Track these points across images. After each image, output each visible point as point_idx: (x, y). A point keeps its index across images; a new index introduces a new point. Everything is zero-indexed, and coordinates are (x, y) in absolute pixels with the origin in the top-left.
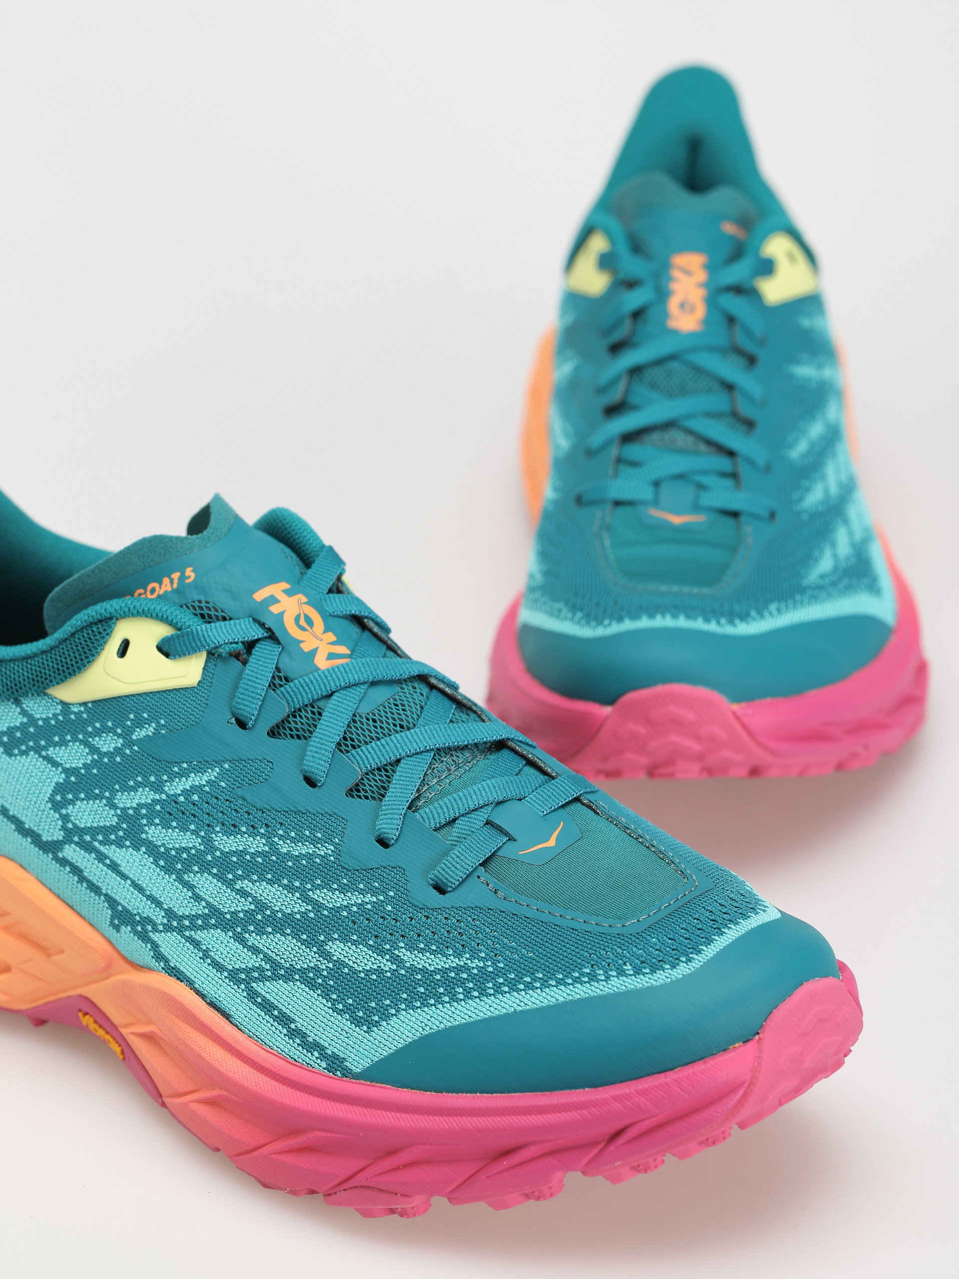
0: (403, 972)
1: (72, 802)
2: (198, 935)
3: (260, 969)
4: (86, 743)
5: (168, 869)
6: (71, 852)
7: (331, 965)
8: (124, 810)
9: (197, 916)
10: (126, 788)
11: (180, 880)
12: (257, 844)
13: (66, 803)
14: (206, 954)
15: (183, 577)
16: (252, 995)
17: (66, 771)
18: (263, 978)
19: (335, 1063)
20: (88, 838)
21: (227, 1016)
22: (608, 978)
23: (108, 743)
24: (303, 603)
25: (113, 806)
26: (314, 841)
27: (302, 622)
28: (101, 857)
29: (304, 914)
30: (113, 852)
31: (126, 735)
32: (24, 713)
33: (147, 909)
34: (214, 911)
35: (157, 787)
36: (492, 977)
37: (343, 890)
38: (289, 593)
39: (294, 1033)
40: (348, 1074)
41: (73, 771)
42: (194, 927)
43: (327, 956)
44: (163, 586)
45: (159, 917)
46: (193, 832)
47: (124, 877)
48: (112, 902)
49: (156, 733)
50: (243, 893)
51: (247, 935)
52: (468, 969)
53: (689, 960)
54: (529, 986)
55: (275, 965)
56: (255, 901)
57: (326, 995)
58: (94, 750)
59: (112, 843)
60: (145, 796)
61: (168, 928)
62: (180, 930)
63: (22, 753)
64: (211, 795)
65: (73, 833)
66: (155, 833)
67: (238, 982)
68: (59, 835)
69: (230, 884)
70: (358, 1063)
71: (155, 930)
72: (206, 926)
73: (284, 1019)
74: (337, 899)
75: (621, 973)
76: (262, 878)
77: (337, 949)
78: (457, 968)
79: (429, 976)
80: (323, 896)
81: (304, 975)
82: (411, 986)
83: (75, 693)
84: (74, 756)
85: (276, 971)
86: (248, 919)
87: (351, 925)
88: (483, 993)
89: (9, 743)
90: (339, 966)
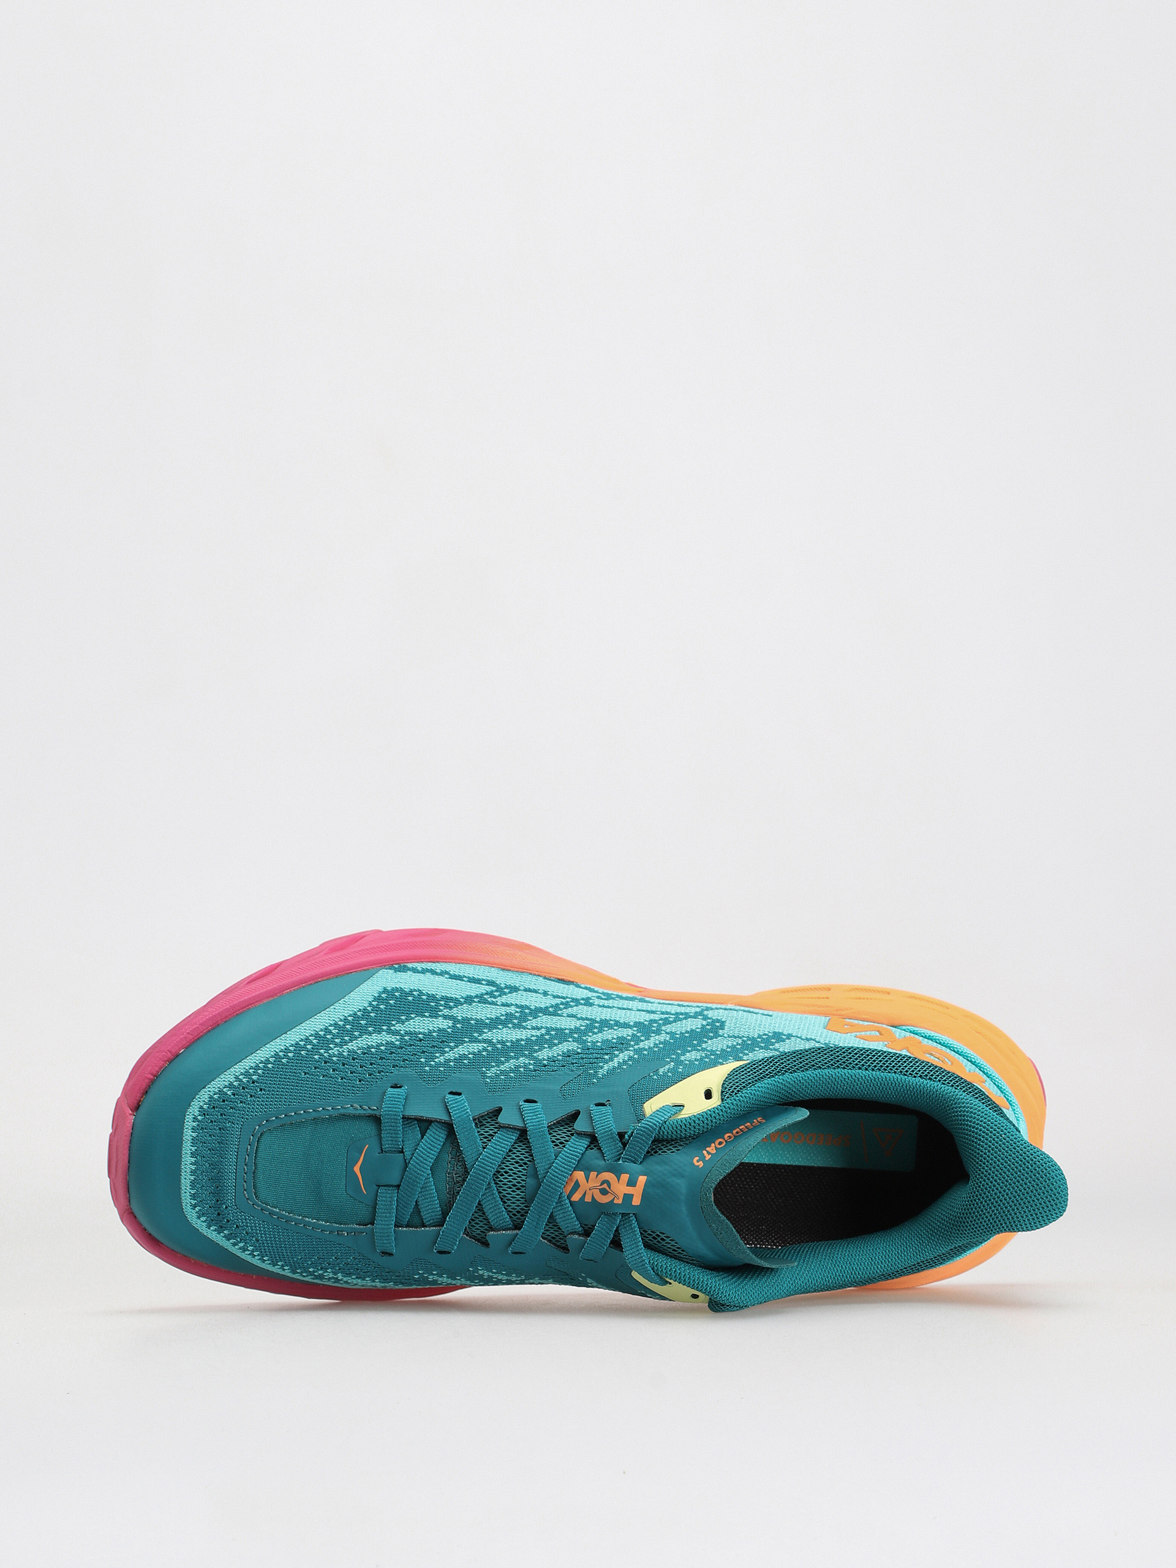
0: (384, 1028)
1: (705, 1026)
2: (558, 1001)
3: (495, 997)
4: (711, 1051)
5: (604, 1021)
7: (440, 1013)
8: (659, 1034)
9: (565, 1008)
10: (665, 1043)
11: (591, 1020)
12: (544, 1054)
13: (710, 1025)
15: (702, 1158)
16: (491, 983)
17: (720, 1036)
18: (491, 994)
19: (401, 968)
20: (682, 1017)
22: (237, 1078)
23: (692, 1055)
24: (614, 1198)
25: (669, 1033)
26: (502, 1072)
27: (605, 1186)
28: (665, 1013)
29: (481, 1033)
30: (656, 1017)
31: (678, 1062)
32: (775, 1050)
33: (610, 1003)
34: (553, 1014)
35: (639, 1051)
37: (463, 1056)
38: (628, 1197)
39: (443, 974)
41: (714, 1038)
42: (564, 1003)
43: (445, 1017)
45: (598, 1002)
46: (596, 1042)
47: (637, 1010)
49: (656, 1071)
50: (536, 1028)
51: (518, 1010)
52: (336, 1045)
53: (195, 1119)
54: (287, 1050)
55: (484, 1002)
56: (525, 1028)
57: (431, 996)
58: (703, 1050)
59: (660, 1020)
60: (645, 1044)
61: (586, 999)
62: (575, 1000)
63: (764, 1035)
64: (595, 1063)
65: (696, 1016)
66: (627, 1032)
67: (508, 987)
68: (708, 1013)
69: (550, 1029)
70: (384, 973)
71: (597, 997)
72: (555, 1006)
73: (457, 978)
74: (462, 1050)
75: (231, 1086)
76: (528, 1040)
77: (442, 1023)
78: (346, 1043)
79: (364, 1031)
80: (475, 1047)
81: (457, 1003)
82: (372, 1022)
83: (732, 1065)
84: (715, 1045)
85: (482, 999)
86: (523, 1018)
87: (443, 1040)
88: (317, 1035)
89: (778, 1037)
90: (434, 1014)
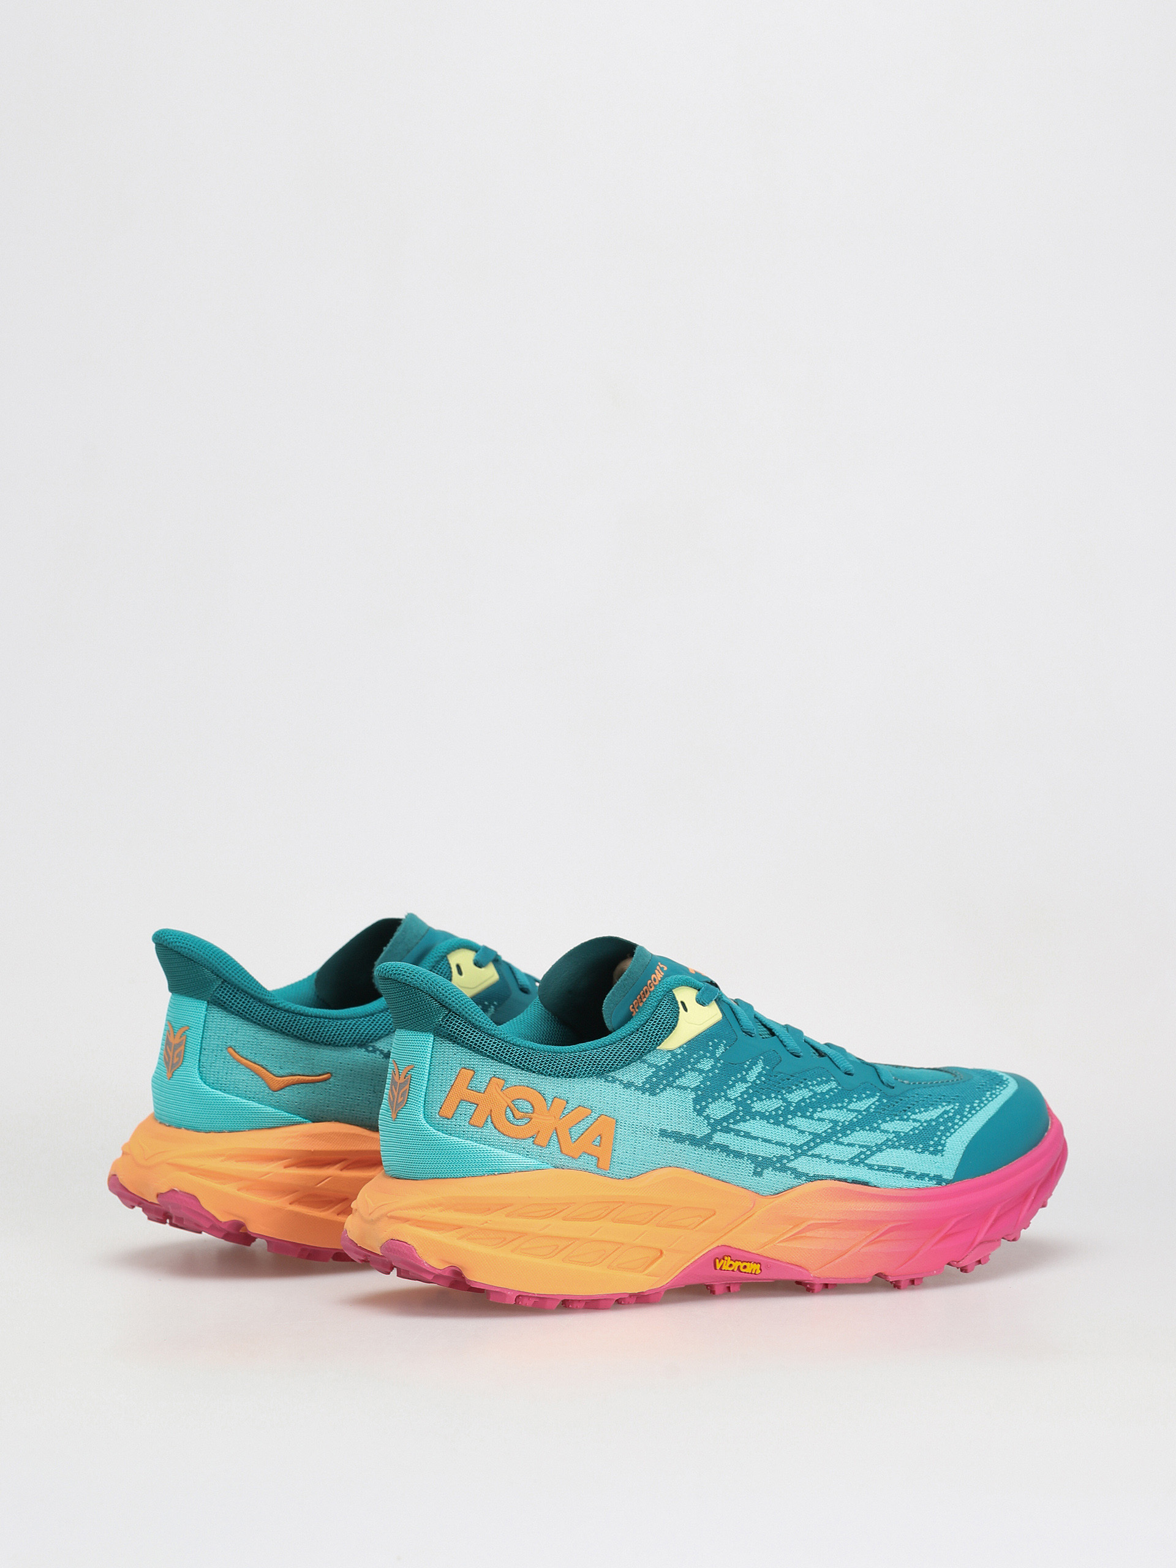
0: (925, 1124)
1: (706, 1106)
2: (817, 1151)
3: (862, 1153)
4: (693, 1070)
5: (777, 1123)
6: (719, 1138)
7: (894, 1135)
8: (735, 1099)
9: (809, 1142)
10: (729, 1086)
11: (786, 1126)
13: (703, 1109)
14: (828, 1159)
16: (871, 1167)
17: (692, 1090)
18: (867, 1156)
19: (939, 1179)
20: (725, 1124)
23: (706, 1065)
25: (729, 1100)
26: (826, 1082)
28: (737, 1133)
29: (857, 1117)
30: (742, 1127)
31: (713, 1055)
32: (650, 1065)
33: (779, 1151)
34: (816, 1135)
35: (744, 1080)
36: (962, 1109)
37: (860, 1100)
39: (908, 1174)
40: (948, 1182)
41: (698, 1088)
42: (809, 1149)
43: (888, 1132)
45: (788, 1152)
46: (775, 1098)
47: (756, 1138)
48: (753, 1158)
49: (726, 1049)
50: (820, 1119)
51: (842, 1140)
55: (869, 1148)
56: (831, 1121)
57: (906, 1148)
58: (701, 1071)
59: (739, 1122)
60: (741, 1087)
61: (797, 1156)
62: (804, 1153)
63: (661, 1090)
64: (769, 1076)
65: (717, 1125)
66: (757, 1106)
67: (857, 1164)
68: (707, 1131)
69: (811, 1117)
70: (949, 1175)
71: (789, 1161)
72: (817, 1145)
73: (898, 1170)
74: (863, 1105)
76: (823, 1109)
77: (888, 1127)
78: (944, 1113)
79: (937, 1121)
81: (886, 1145)
82: (936, 1128)
83: (675, 1041)
84: (692, 1079)
85: (871, 1150)
86: (834, 1132)
87: (880, 1114)
88: (967, 1118)
89: (652, 1088)
90: (897, 1134)
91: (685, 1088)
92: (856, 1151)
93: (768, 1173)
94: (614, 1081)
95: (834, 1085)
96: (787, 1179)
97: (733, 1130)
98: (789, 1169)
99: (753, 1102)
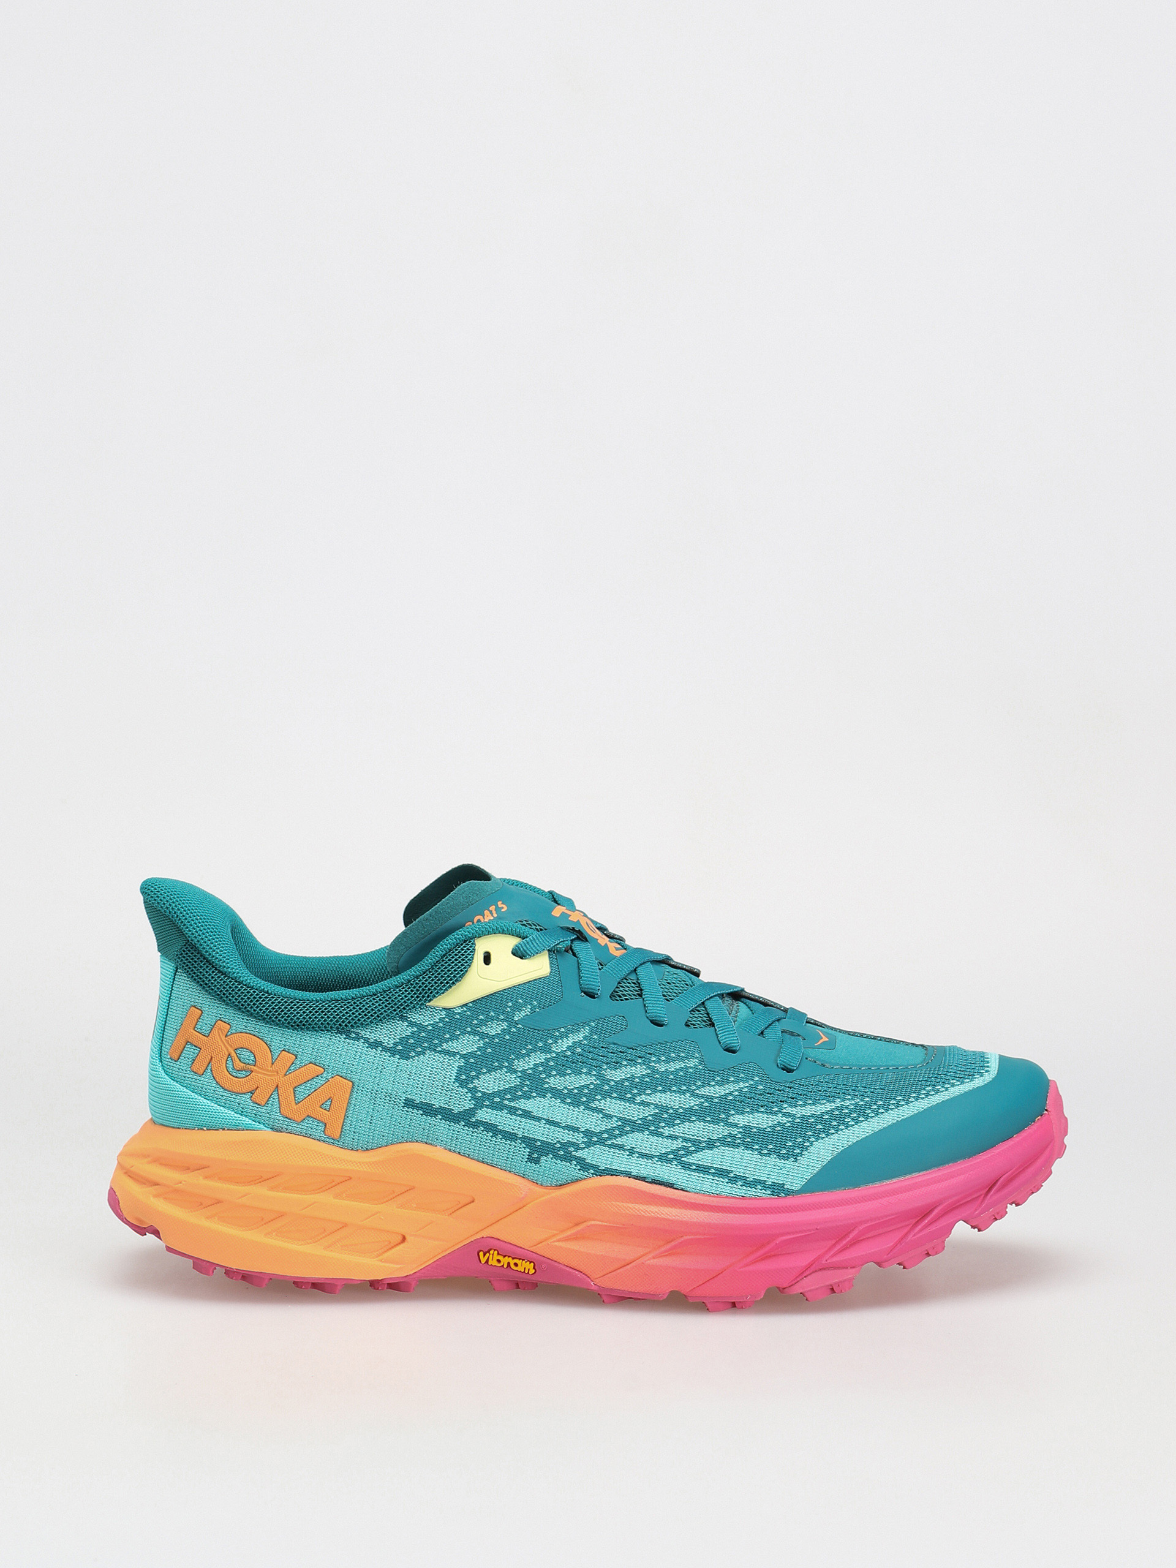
0: (798, 1120)
1: (477, 1077)
2: (619, 1141)
3: (684, 1148)
4: (474, 1033)
5: (576, 1103)
6: (483, 1115)
7: (741, 1130)
8: (523, 1071)
9: (613, 1129)
10: (520, 1056)
11: (588, 1108)
12: (640, 1070)
13: (470, 1079)
14: (632, 1152)
15: (498, 909)
16: (686, 1166)
17: (463, 1056)
18: (689, 1153)
19: (778, 1189)
20: (497, 1100)
21: (671, 1186)
22: (947, 1089)
23: (494, 1029)
25: (515, 1071)
26: (682, 1059)
28: (513, 1111)
29: (701, 1105)
30: (523, 1104)
31: (509, 1019)
32: (411, 1024)
33: (567, 1136)
34: (625, 1121)
35: (546, 1049)
36: (868, 1106)
37: (721, 1083)
39: (734, 1180)
40: (789, 1193)
41: (472, 1054)
42: (613, 1136)
43: (736, 1126)
44: (485, 917)
45: (579, 1138)
46: (586, 1074)
47: (538, 1119)
48: (528, 1141)
49: (533, 1011)
50: (643, 1103)
51: (662, 1130)
55: (696, 1143)
56: (657, 1106)
57: (749, 1148)
58: (482, 1036)
59: (519, 1098)
60: (538, 1058)
61: (589, 1144)
62: (602, 1142)
63: (418, 1054)
64: (590, 1047)
65: (482, 1100)
66: (555, 1082)
67: (670, 1161)
68: (469, 1105)
69: (632, 1100)
70: (795, 1184)
71: (578, 1149)
72: (623, 1134)
73: (722, 1173)
74: (720, 1091)
75: (952, 1085)
76: (655, 1091)
77: (740, 1119)
78: (837, 1108)
79: (819, 1118)
80: (706, 1091)
81: (723, 1141)
82: (811, 1127)
83: (456, 997)
84: (468, 1044)
85: (698, 1145)
86: (657, 1121)
87: (740, 1103)
88: (867, 1117)
89: (404, 1050)
90: (747, 1129)
91: (454, 1054)
92: (679, 1143)
93: (547, 1161)
94: (358, 1038)
95: (692, 1063)
96: (571, 1170)
97: (507, 1107)
98: (576, 1158)
99: (549, 1076)
